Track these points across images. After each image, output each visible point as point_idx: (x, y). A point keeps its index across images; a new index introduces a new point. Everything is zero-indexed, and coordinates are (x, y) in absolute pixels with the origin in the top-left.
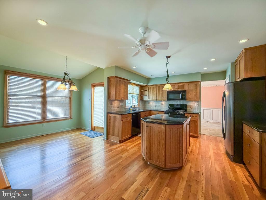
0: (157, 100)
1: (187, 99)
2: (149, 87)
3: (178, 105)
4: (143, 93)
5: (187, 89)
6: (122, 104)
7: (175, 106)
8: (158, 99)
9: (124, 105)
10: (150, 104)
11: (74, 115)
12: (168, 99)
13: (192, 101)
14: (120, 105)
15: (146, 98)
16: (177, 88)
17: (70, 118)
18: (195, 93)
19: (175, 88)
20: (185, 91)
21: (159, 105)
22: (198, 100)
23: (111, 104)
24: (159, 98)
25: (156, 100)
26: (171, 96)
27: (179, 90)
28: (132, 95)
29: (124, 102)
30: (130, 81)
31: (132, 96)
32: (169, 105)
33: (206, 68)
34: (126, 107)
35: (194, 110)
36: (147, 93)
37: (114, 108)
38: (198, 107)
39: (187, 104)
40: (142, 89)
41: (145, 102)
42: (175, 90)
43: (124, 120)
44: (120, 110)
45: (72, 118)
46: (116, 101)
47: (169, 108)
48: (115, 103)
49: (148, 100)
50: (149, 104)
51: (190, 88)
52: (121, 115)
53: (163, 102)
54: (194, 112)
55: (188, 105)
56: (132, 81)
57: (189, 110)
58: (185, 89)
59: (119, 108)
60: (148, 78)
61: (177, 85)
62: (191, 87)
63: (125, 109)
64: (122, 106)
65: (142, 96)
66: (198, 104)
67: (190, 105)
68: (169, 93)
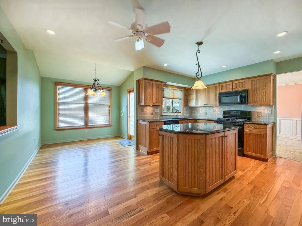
0: (206, 105)
1: (250, 103)
3: (237, 112)
4: (188, 97)
5: (250, 87)
6: (157, 111)
7: (233, 113)
8: (207, 104)
9: (160, 112)
10: (198, 111)
11: (114, 123)
12: (221, 103)
13: (259, 105)
14: (154, 111)
15: (193, 104)
16: (234, 87)
17: (110, 125)
18: (263, 93)
19: (231, 87)
20: (247, 91)
21: (211, 113)
22: (272, 104)
23: (143, 110)
24: (208, 103)
25: (204, 105)
26: (225, 100)
27: (236, 89)
28: (172, 100)
29: (160, 108)
30: (166, 83)
31: (173, 102)
33: (279, 52)
34: (163, 115)
35: (264, 119)
36: (193, 97)
37: (146, 114)
38: (271, 114)
39: (252, 111)
40: (187, 92)
41: (192, 109)
42: (232, 90)
43: (152, 128)
44: (155, 117)
45: (111, 126)
46: (149, 108)
47: (224, 117)
48: (147, 109)
49: (194, 106)
50: (197, 111)
51: (255, 86)
52: (149, 122)
53: (216, 109)
54: (263, 122)
55: (253, 112)
56: (168, 83)
57: (255, 119)
58: (247, 88)
59: (152, 115)
60: (194, 78)
61: (234, 83)
62: (257, 84)
63: (161, 116)
64: (157, 113)
65: (187, 101)
66: (272, 109)
67: (256, 112)
68: (221, 95)
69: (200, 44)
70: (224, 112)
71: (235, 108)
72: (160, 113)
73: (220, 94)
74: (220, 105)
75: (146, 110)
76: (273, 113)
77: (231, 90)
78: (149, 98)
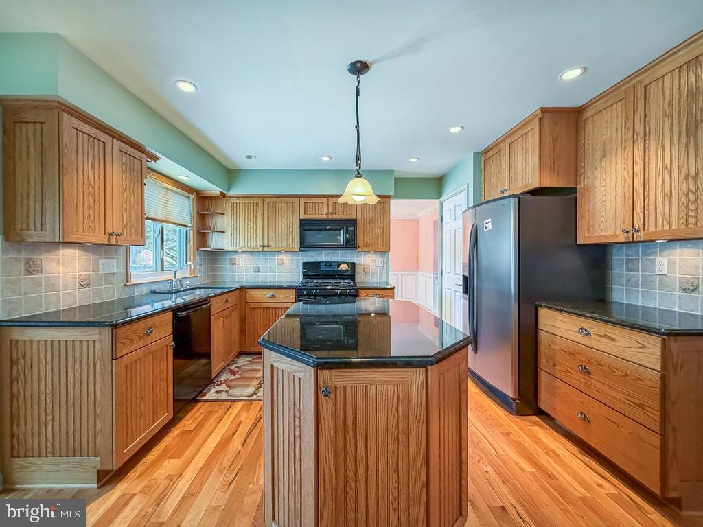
0: (266, 249)
1: (359, 247)
2: (233, 200)
3: (330, 264)
4: (209, 222)
5: (359, 216)
6: (112, 265)
7: (323, 268)
8: (268, 246)
9: (123, 271)
10: (234, 264)
12: (304, 245)
14: (96, 269)
15: (218, 242)
16: (331, 211)
18: (379, 230)
19: (326, 211)
20: (354, 223)
21: (271, 267)
22: (384, 250)
24: (271, 244)
25: (261, 249)
26: (314, 237)
27: (336, 217)
28: (158, 226)
29: (122, 257)
31: (162, 232)
32: (305, 265)
33: (416, 159)
35: (372, 277)
36: (222, 222)
38: (383, 267)
39: (357, 262)
40: (205, 204)
42: (327, 218)
43: (125, 352)
44: (100, 297)
47: (305, 276)
48: (58, 262)
49: (229, 249)
51: (368, 215)
52: (114, 326)
53: (285, 258)
54: (372, 284)
55: (358, 264)
57: (361, 279)
58: (355, 217)
59: (87, 286)
60: (230, 167)
61: (332, 201)
62: (370, 212)
63: (126, 289)
64: (108, 278)
65: (204, 234)
66: (384, 260)
67: (361, 265)
68: (306, 225)
69: (359, 68)
71: (325, 257)
72: (123, 276)
73: (303, 223)
74: (302, 249)
75: (54, 264)
76: (385, 266)
77: (325, 217)
78: (89, 207)
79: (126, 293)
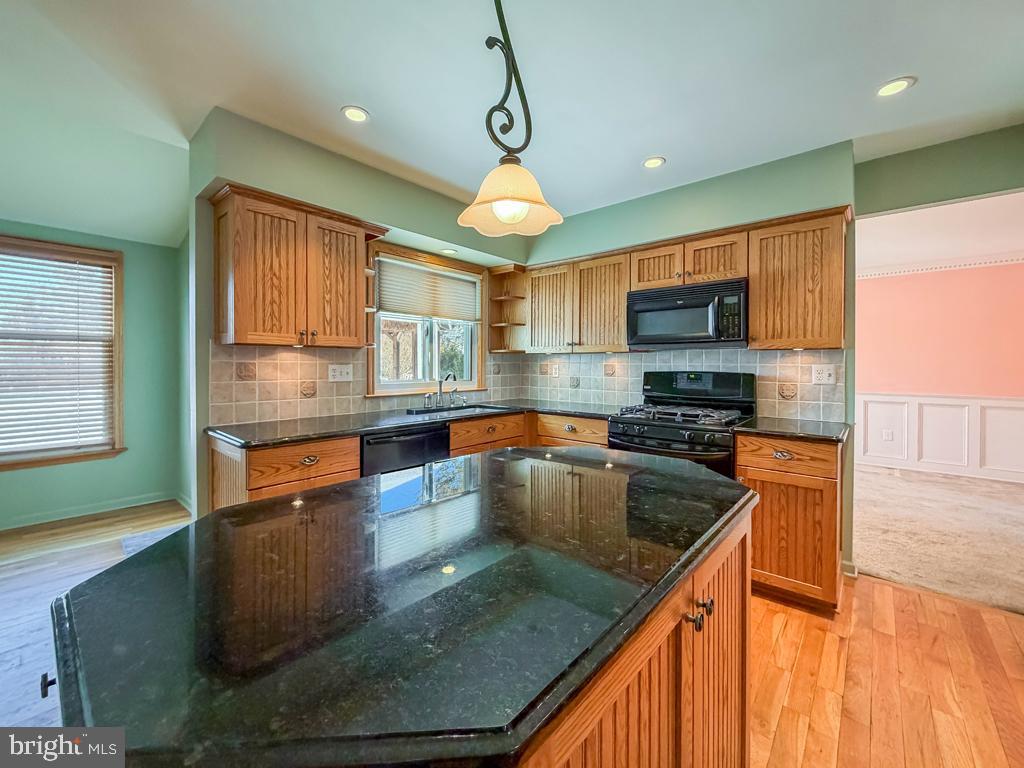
0: (577, 349)
1: (754, 340)
2: (535, 274)
3: (698, 376)
4: (507, 311)
5: (754, 270)
6: (346, 372)
7: (682, 384)
8: (580, 344)
9: (361, 378)
10: (546, 373)
12: (638, 340)
13: (788, 350)
14: (323, 377)
15: (522, 340)
16: (689, 268)
17: (113, 450)
18: (809, 295)
19: (678, 269)
20: (742, 286)
21: (595, 380)
22: (836, 345)
23: (244, 373)
24: (584, 339)
25: (570, 348)
26: (656, 323)
27: (701, 279)
28: (426, 321)
29: (361, 361)
30: (382, 231)
34: (378, 393)
35: (804, 408)
36: (524, 309)
37: (267, 395)
38: (834, 387)
39: (757, 374)
40: (502, 290)
41: (522, 364)
42: (680, 283)
43: (272, 481)
45: (125, 449)
46: (284, 357)
47: (649, 400)
49: (529, 350)
50: (542, 373)
51: (777, 263)
52: (246, 447)
53: (617, 363)
54: (804, 423)
55: (763, 378)
57: (769, 407)
58: (743, 274)
59: (314, 395)
61: (691, 247)
62: (786, 255)
63: (368, 402)
64: (341, 387)
65: (502, 329)
66: (837, 369)
67: (774, 379)
68: (639, 305)
70: (649, 377)
71: (691, 361)
72: (361, 388)
73: (633, 298)
74: (634, 347)
75: (270, 370)
76: (841, 384)
77: (677, 282)
78: (273, 302)
79: (368, 408)
